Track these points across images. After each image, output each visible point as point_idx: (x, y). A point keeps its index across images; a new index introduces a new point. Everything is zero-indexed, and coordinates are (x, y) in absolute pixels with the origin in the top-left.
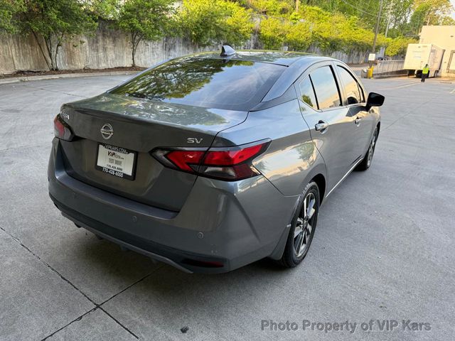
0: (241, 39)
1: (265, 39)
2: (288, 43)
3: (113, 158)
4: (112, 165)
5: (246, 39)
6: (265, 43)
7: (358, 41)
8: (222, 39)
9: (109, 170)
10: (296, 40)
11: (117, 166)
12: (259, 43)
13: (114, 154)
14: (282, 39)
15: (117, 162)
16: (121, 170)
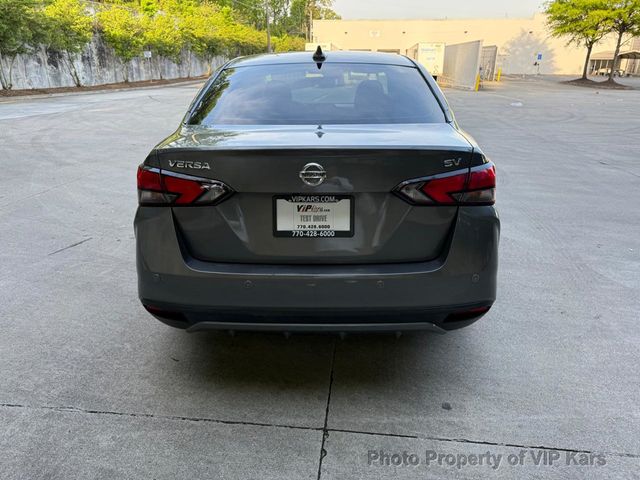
0: (76, 40)
1: (114, 41)
2: (149, 46)
3: (309, 212)
4: (307, 224)
5: (85, 41)
6: (115, 47)
7: (241, 41)
8: (44, 42)
9: (305, 232)
10: (160, 41)
11: (318, 224)
12: (105, 47)
13: (309, 207)
14: (141, 40)
15: (317, 218)
16: (329, 227)
